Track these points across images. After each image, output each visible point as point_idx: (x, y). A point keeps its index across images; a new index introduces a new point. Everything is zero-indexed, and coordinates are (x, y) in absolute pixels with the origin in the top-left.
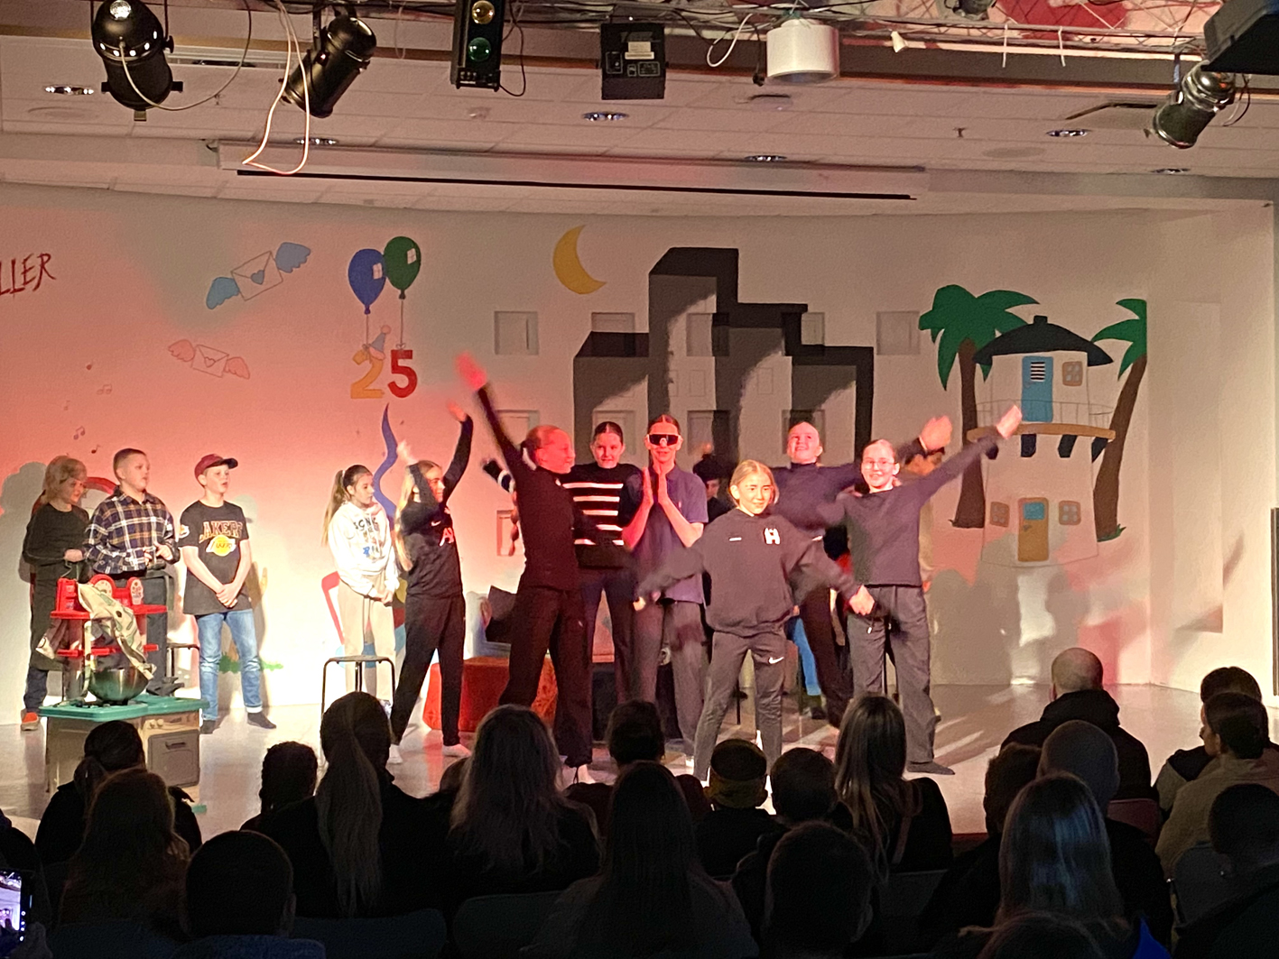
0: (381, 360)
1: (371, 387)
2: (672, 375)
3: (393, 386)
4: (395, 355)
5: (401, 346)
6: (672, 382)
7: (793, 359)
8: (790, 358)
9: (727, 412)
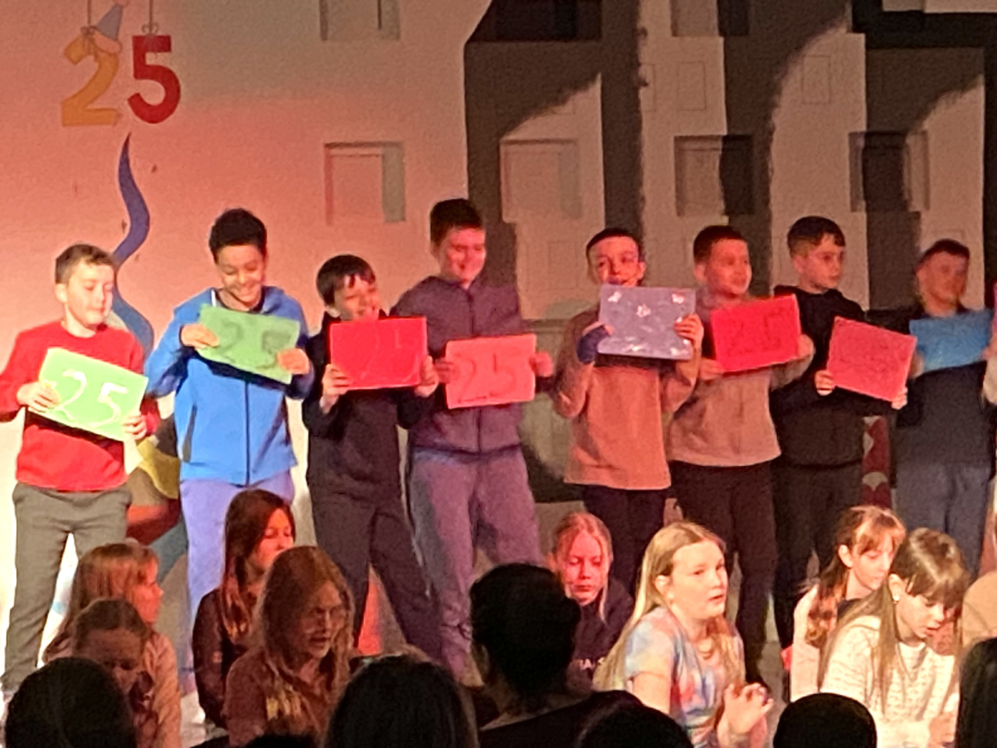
0: (115, 56)
1: (96, 106)
2: (645, 71)
3: (137, 102)
4: (141, 46)
5: (151, 27)
6: (646, 85)
7: (867, 39)
8: (862, 36)
9: (747, 139)
